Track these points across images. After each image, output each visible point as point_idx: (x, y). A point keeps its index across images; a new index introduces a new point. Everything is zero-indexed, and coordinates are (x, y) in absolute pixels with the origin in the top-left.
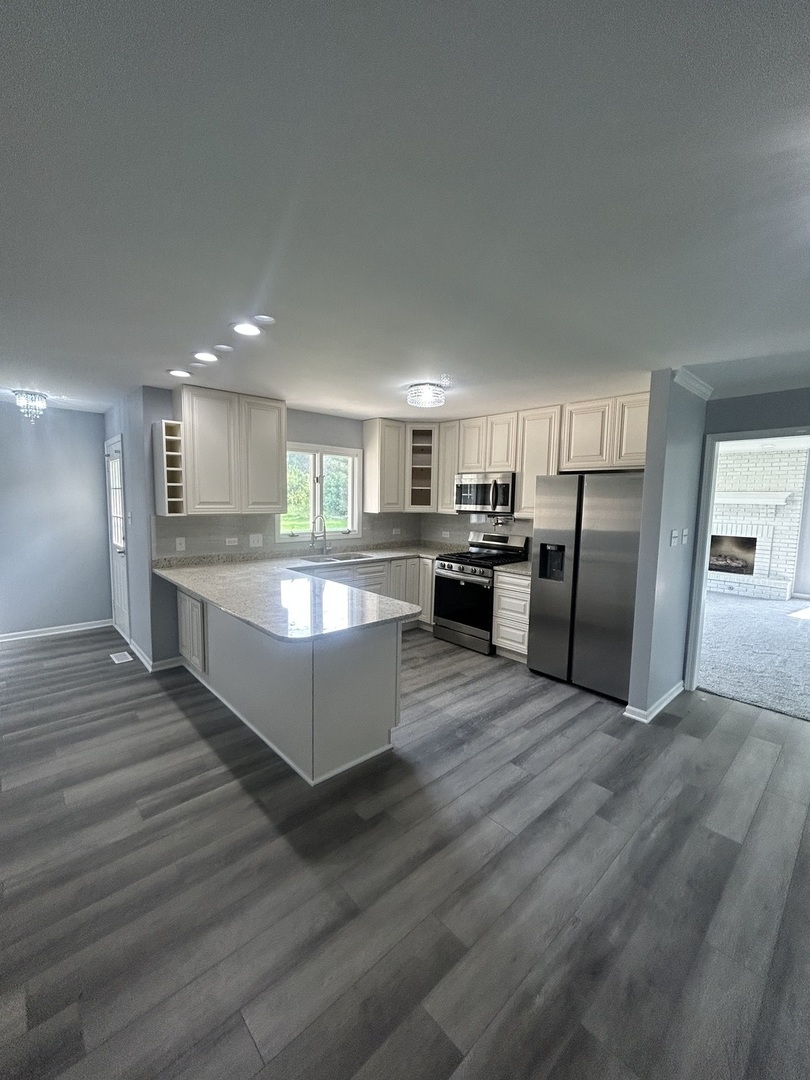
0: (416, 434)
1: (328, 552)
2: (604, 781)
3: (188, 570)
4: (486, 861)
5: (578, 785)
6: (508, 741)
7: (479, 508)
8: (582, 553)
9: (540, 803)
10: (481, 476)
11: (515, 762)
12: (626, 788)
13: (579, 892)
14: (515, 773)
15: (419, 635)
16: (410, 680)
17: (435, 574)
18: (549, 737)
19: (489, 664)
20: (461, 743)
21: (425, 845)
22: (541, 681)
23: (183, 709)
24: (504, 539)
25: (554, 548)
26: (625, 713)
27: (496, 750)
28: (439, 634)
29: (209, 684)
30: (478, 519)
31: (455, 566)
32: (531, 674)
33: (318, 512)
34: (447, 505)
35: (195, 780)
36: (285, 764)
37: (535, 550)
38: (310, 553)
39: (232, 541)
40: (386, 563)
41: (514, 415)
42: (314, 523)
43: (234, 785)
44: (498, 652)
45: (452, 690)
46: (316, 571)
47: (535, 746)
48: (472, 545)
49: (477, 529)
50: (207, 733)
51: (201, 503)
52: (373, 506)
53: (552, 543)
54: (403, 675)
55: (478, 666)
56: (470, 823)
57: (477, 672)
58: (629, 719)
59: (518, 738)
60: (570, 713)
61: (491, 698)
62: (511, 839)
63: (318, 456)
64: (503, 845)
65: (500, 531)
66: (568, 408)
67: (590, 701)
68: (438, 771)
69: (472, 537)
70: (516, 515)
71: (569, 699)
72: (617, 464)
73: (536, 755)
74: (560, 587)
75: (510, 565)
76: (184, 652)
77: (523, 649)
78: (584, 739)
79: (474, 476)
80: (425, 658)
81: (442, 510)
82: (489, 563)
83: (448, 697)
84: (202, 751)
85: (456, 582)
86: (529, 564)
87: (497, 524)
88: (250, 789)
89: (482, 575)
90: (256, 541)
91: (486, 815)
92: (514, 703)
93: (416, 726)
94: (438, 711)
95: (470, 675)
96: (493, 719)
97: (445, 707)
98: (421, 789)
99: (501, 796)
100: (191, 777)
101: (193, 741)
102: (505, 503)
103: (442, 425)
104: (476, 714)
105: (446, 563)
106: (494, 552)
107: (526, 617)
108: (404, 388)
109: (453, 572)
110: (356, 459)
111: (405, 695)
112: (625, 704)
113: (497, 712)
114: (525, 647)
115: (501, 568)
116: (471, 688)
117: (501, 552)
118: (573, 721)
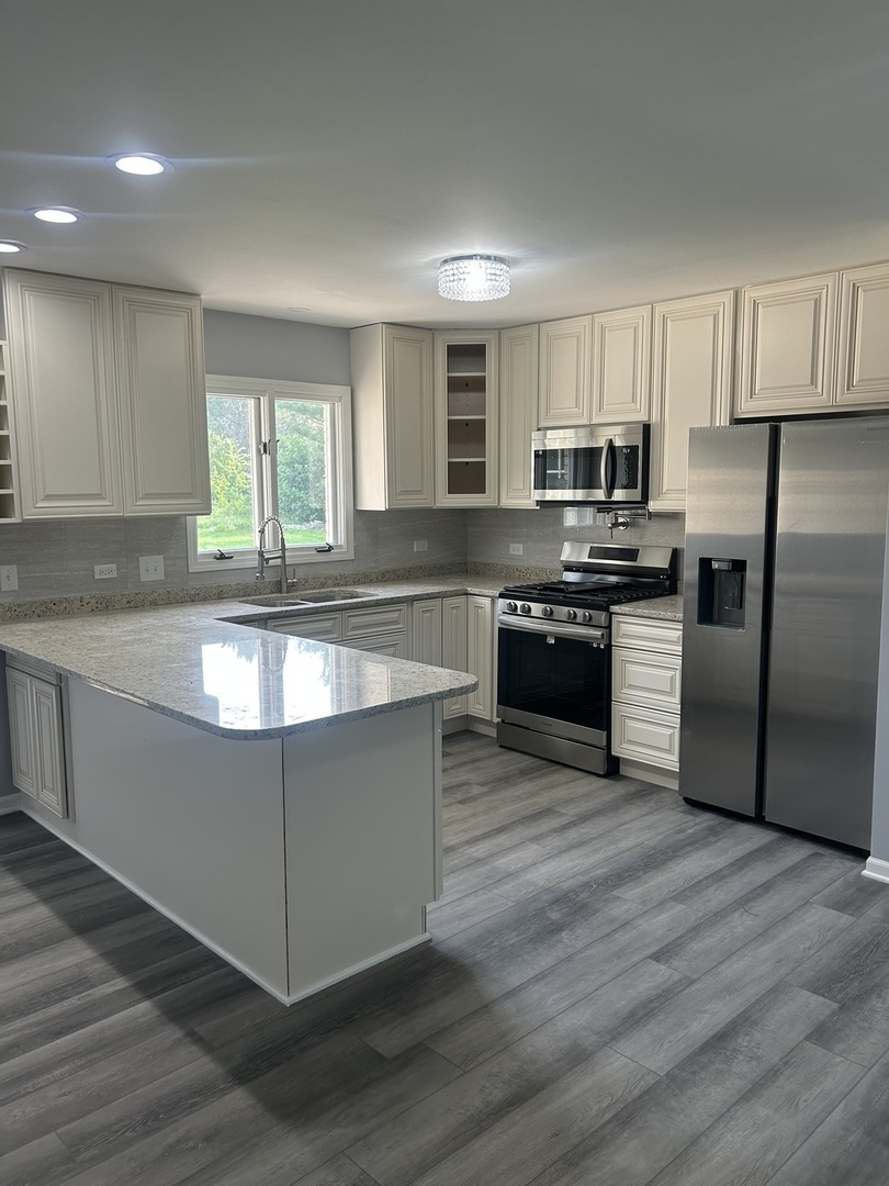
0: (455, 353)
1: (291, 587)
2: (823, 985)
3: (27, 626)
4: (608, 1116)
5: (775, 992)
6: (644, 924)
7: (580, 495)
8: (779, 578)
9: (702, 1025)
10: (582, 432)
11: (657, 957)
12: (862, 997)
13: (771, 1157)
14: (658, 975)
15: (469, 744)
16: (457, 823)
17: (497, 625)
18: (721, 914)
19: (606, 791)
20: (557, 928)
21: (498, 1095)
22: (706, 819)
23: (31, 886)
24: (631, 554)
25: (724, 566)
26: (865, 872)
27: (622, 938)
28: (509, 739)
29: (76, 840)
30: (580, 517)
31: (537, 608)
32: (688, 807)
33: (268, 513)
34: (518, 491)
35: (72, 1002)
36: (235, 971)
37: (690, 574)
38: (257, 592)
39: (106, 571)
40: (403, 607)
41: (645, 311)
42: (262, 532)
43: (144, 1009)
44: (623, 770)
45: (537, 839)
46: (271, 623)
47: (696, 930)
48: (569, 568)
49: (577, 536)
50: (83, 926)
51: (49, 497)
52: (375, 498)
53: (721, 557)
54: (446, 815)
55: (586, 796)
56: (578, 1057)
57: (584, 807)
58: (873, 882)
59: (663, 918)
60: (760, 873)
61: (611, 851)
62: (652, 1082)
63: (264, 401)
64: (636, 1093)
65: (622, 539)
66: (749, 295)
67: (798, 852)
68: (514, 977)
69: (568, 553)
70: (653, 506)
71: (758, 850)
72: (844, 400)
73: (696, 946)
74: (740, 640)
75: (642, 603)
76: (26, 784)
77: (671, 761)
78: (786, 918)
79: (570, 433)
80: (483, 785)
81: (509, 502)
82: (601, 598)
83: (531, 852)
84: (78, 955)
85: (540, 637)
86: (679, 600)
87: (616, 525)
88: (174, 1014)
89: (588, 623)
90: (152, 569)
91: (606, 1044)
92: (653, 860)
93: (470, 903)
94: (511, 875)
95: (571, 812)
96: (616, 887)
97: (525, 869)
98: (486, 1006)
99: (632, 1013)
100: (63, 999)
101: (61, 939)
102: (631, 485)
103: (506, 335)
104: (584, 879)
105: (519, 603)
106: (613, 579)
107: (674, 702)
108: (432, 265)
109: (534, 619)
110: (338, 407)
111: (449, 850)
112: (862, 855)
113: (622, 875)
114: (675, 758)
115: (625, 608)
116: (573, 835)
117: (625, 580)
118: (766, 887)
